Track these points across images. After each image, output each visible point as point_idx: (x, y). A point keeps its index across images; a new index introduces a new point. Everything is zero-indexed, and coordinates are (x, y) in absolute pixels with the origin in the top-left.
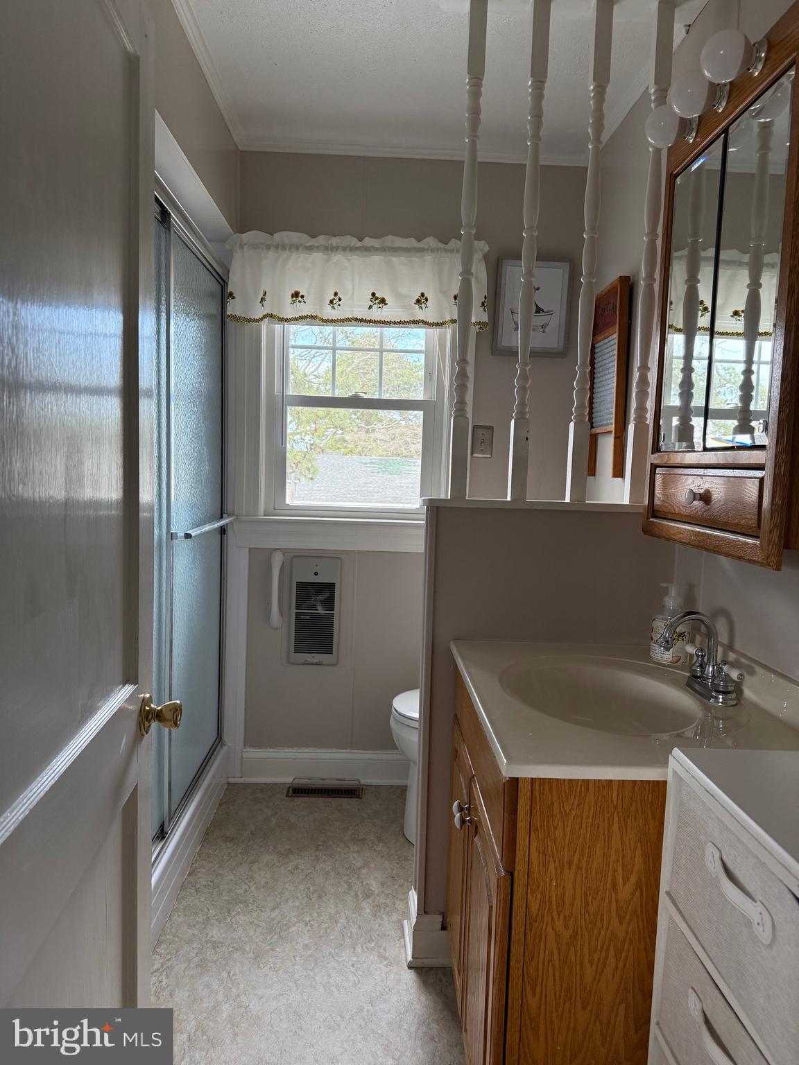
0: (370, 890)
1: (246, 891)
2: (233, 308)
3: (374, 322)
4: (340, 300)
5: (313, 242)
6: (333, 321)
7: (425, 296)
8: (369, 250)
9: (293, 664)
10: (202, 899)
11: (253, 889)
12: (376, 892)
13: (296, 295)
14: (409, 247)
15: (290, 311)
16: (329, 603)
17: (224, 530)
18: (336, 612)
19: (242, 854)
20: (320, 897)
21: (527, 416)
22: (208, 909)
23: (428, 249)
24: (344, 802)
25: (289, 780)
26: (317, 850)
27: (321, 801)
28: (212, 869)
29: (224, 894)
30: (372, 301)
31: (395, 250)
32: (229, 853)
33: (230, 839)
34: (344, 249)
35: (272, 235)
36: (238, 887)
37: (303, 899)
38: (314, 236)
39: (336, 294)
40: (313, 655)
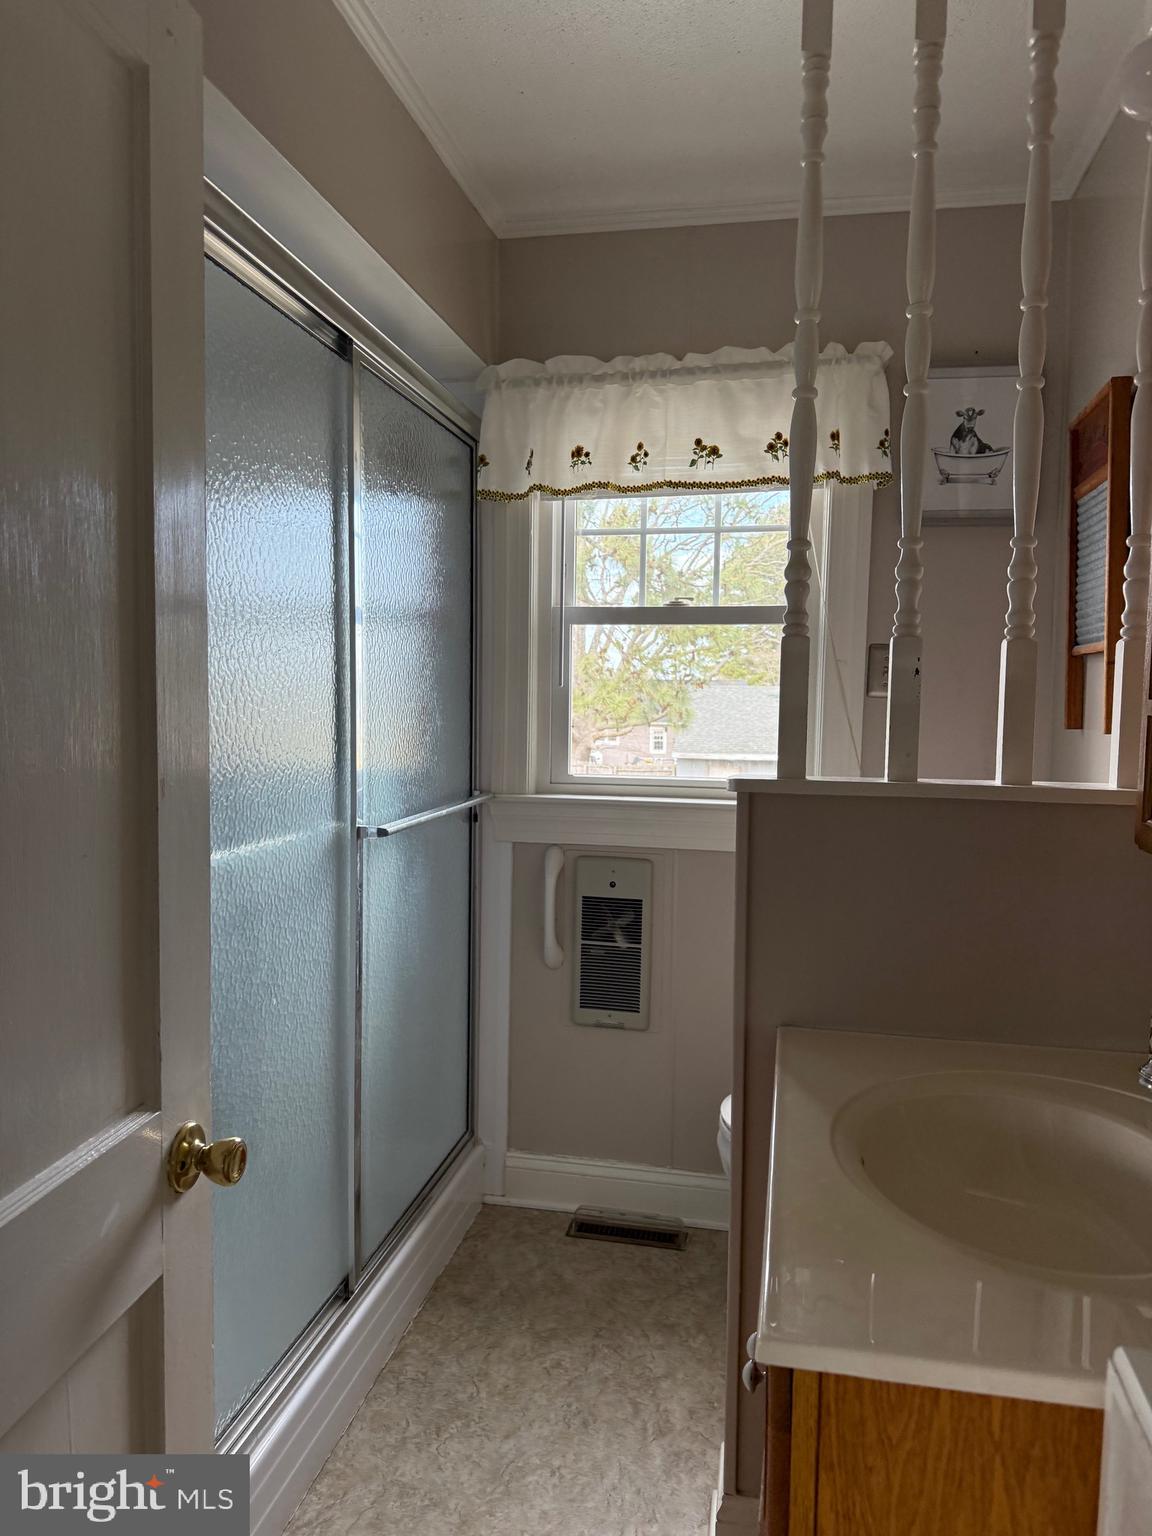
0: (668, 1421)
1: (471, 1397)
2: (487, 480)
3: (700, 485)
4: (646, 455)
5: (607, 368)
6: (636, 489)
7: (784, 438)
8: (692, 371)
9: (580, 1025)
10: (402, 1404)
11: (483, 1395)
12: (678, 1427)
13: (578, 452)
14: (758, 361)
15: (568, 478)
16: (634, 932)
17: (476, 816)
18: (644, 946)
19: (479, 1329)
20: (585, 1424)
21: (919, 631)
22: (408, 1423)
23: (789, 363)
24: (655, 1253)
25: (572, 1207)
26: (597, 1336)
27: (619, 1249)
28: (430, 1351)
29: (437, 1399)
30: (695, 453)
31: (736, 369)
32: (461, 1326)
33: (466, 1301)
34: (653, 375)
35: (543, 363)
36: (460, 1388)
37: (556, 1424)
38: (607, 359)
39: (640, 447)
40: (609, 1012)
